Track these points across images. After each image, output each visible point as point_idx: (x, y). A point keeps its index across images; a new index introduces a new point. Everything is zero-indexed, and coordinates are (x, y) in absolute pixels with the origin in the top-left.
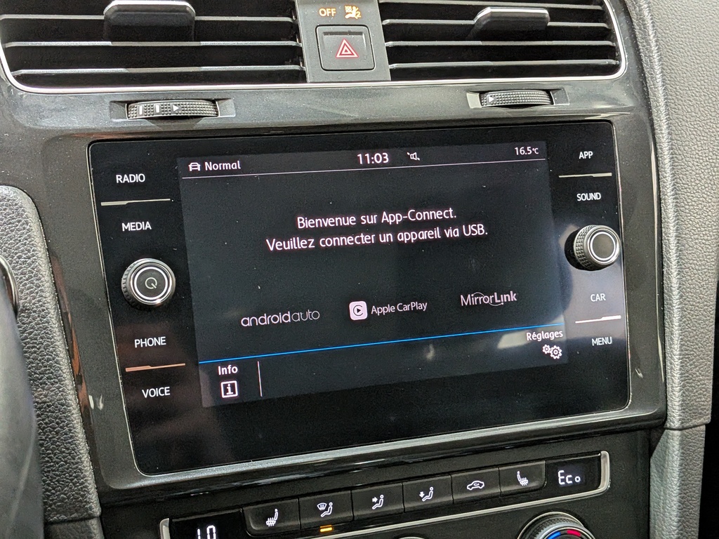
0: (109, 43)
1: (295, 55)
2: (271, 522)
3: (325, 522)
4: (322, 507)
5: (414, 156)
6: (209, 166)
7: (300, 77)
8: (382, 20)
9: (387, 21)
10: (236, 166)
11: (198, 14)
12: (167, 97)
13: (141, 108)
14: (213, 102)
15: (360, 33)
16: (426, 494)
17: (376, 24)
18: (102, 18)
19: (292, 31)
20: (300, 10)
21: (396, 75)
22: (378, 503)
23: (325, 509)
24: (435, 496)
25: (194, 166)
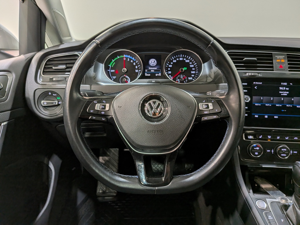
0: (243, 64)
1: (272, 67)
2: (260, 137)
3: (269, 139)
4: (269, 136)
5: (291, 84)
6: (257, 83)
7: (273, 70)
8: (288, 62)
9: (289, 62)
10: (261, 83)
11: (257, 60)
12: (251, 72)
13: (247, 74)
14: (258, 73)
15: (284, 64)
16: (287, 138)
17: (287, 63)
18: (242, 61)
19: (272, 63)
20: (274, 61)
21: (289, 71)
22: (278, 138)
23: (269, 137)
24: (288, 138)
25: (254, 83)
